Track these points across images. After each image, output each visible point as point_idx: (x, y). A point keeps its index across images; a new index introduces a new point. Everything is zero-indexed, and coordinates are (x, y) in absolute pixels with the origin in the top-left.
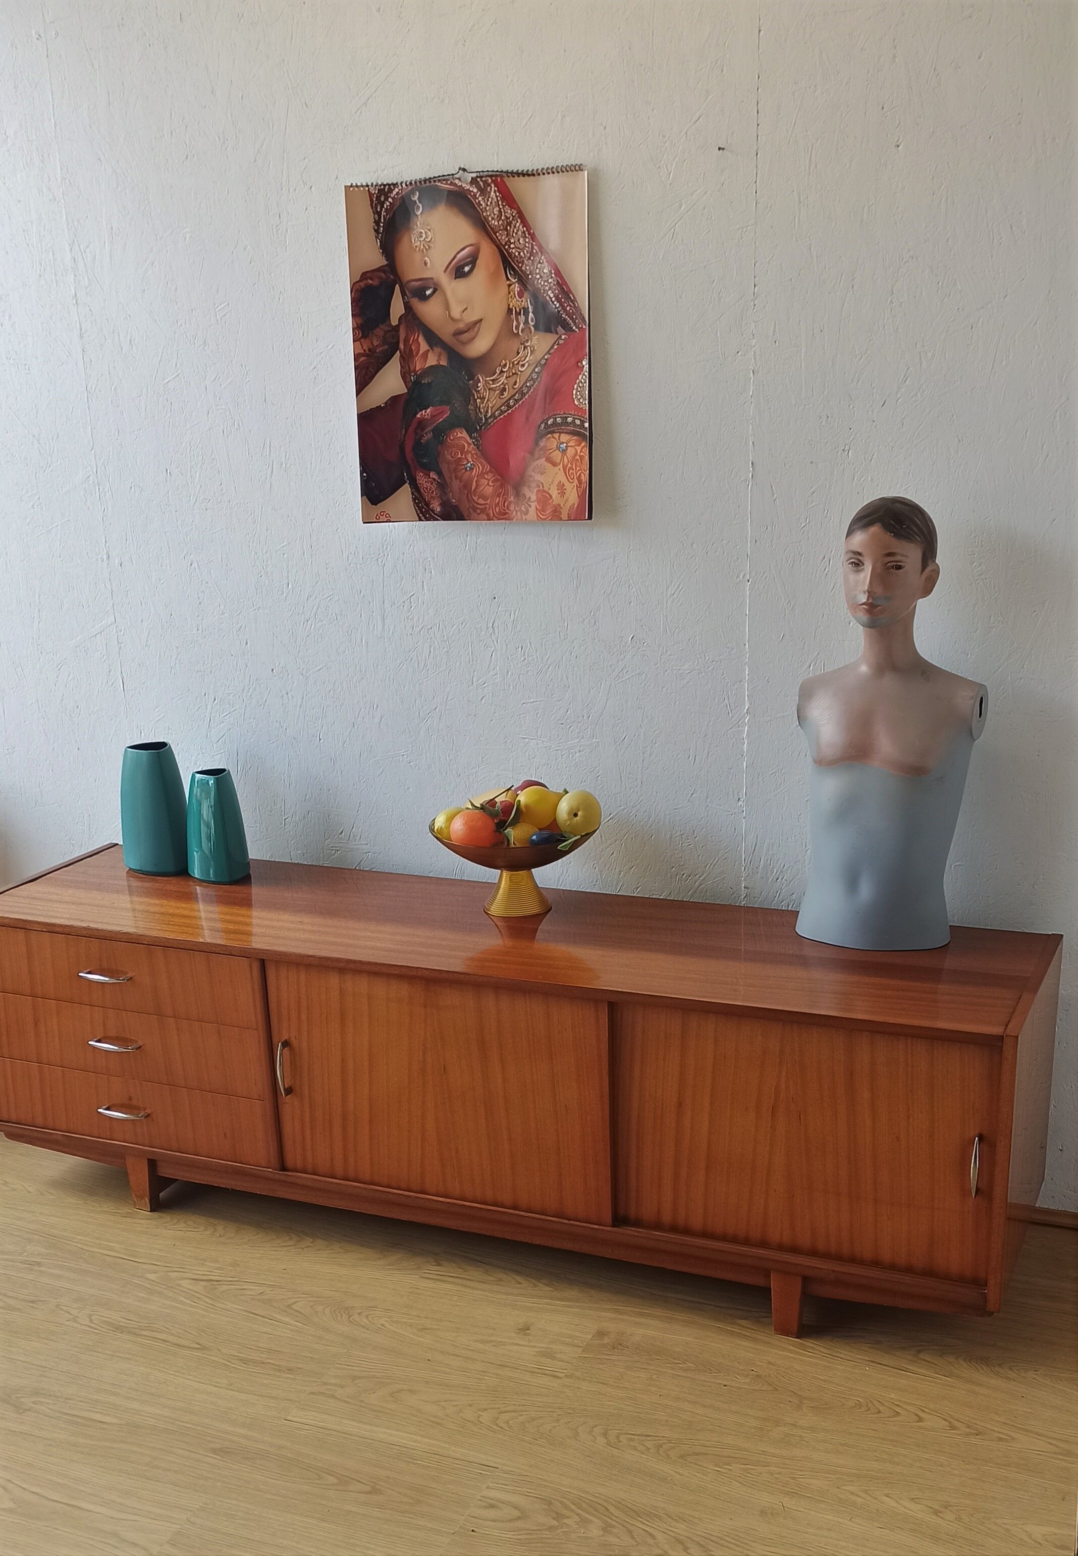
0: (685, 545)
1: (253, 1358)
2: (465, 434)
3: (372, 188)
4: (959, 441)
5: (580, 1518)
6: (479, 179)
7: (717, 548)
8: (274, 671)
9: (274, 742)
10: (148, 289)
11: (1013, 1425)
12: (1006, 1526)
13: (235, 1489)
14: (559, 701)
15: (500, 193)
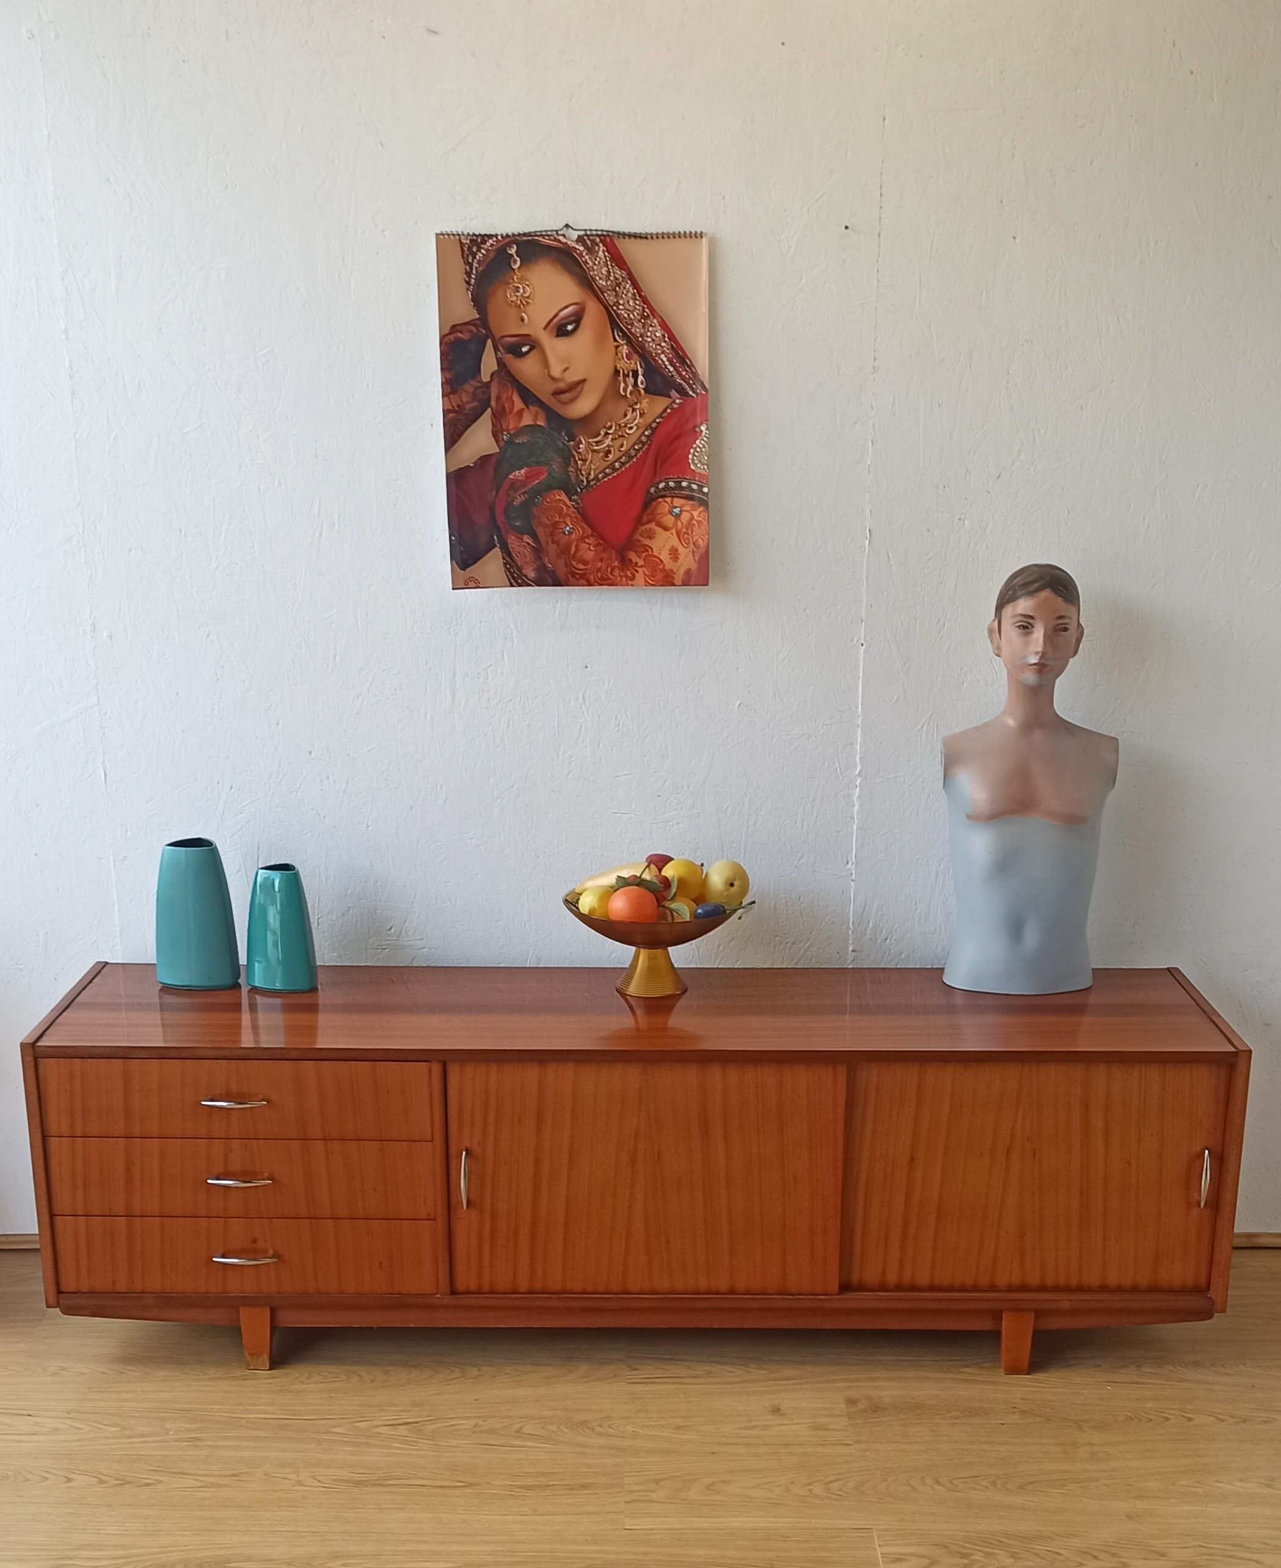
0: (797, 610)
2: (564, 497)
3: (463, 238)
6: (586, 238)
7: (831, 613)
8: (313, 754)
14: (656, 772)
15: (609, 253)
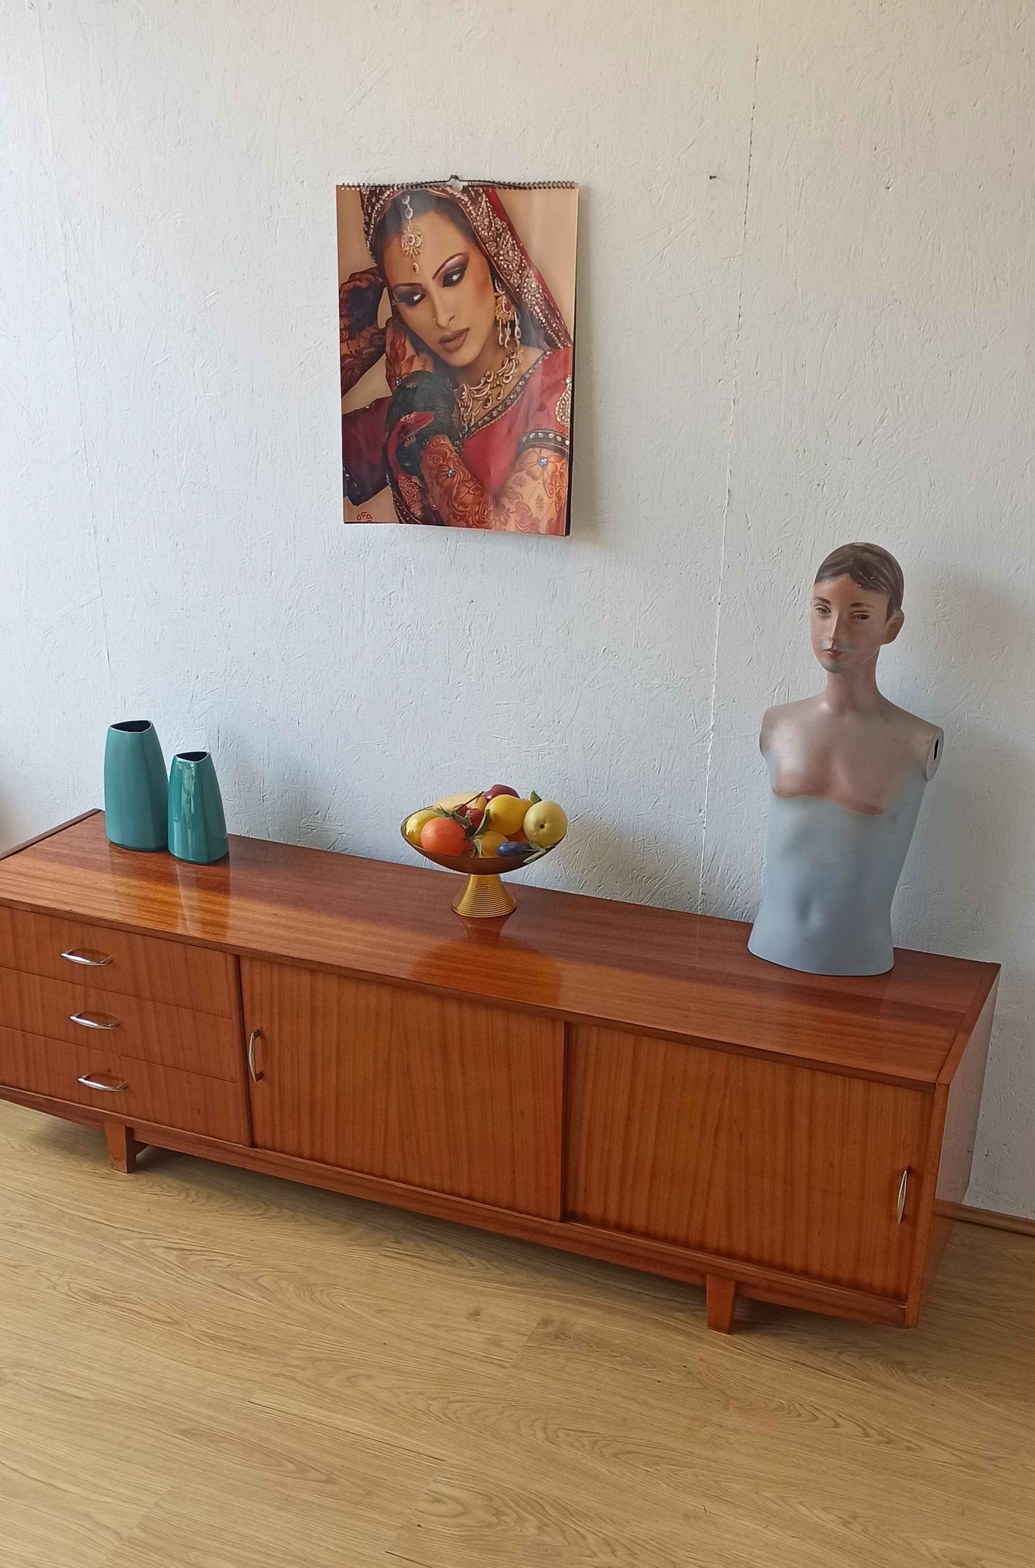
0: (660, 565)
1: (220, 1334)
2: (447, 442)
3: (364, 189)
4: (931, 485)
5: (517, 1515)
6: (470, 189)
7: (691, 570)
8: (256, 654)
9: (253, 723)
10: (138, 271)
11: (922, 1435)
12: (908, 1540)
13: (201, 1473)
14: (531, 705)
15: (491, 204)
